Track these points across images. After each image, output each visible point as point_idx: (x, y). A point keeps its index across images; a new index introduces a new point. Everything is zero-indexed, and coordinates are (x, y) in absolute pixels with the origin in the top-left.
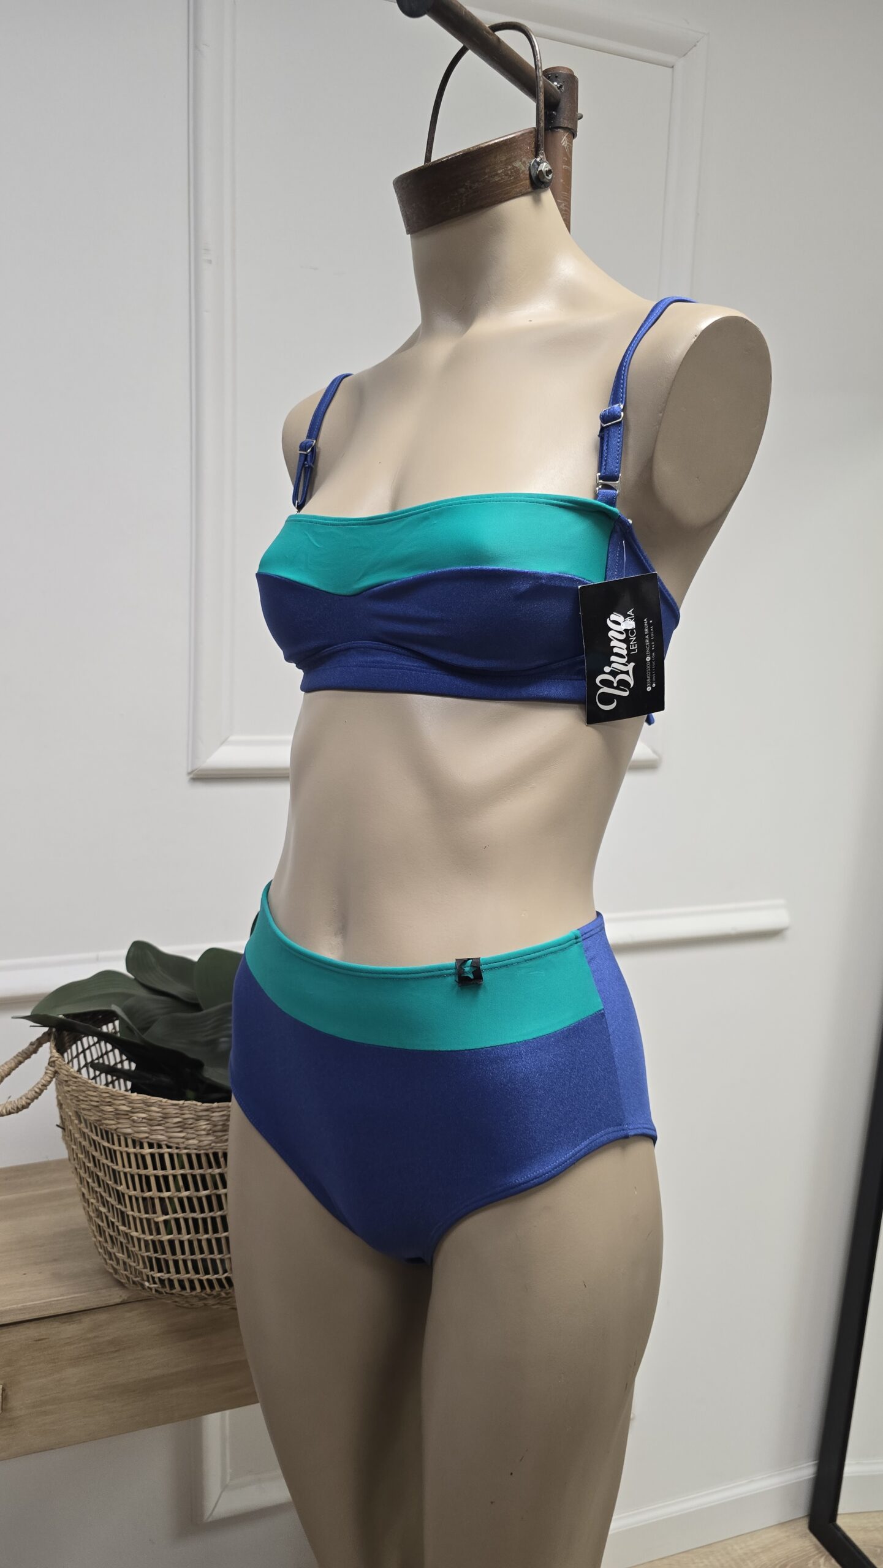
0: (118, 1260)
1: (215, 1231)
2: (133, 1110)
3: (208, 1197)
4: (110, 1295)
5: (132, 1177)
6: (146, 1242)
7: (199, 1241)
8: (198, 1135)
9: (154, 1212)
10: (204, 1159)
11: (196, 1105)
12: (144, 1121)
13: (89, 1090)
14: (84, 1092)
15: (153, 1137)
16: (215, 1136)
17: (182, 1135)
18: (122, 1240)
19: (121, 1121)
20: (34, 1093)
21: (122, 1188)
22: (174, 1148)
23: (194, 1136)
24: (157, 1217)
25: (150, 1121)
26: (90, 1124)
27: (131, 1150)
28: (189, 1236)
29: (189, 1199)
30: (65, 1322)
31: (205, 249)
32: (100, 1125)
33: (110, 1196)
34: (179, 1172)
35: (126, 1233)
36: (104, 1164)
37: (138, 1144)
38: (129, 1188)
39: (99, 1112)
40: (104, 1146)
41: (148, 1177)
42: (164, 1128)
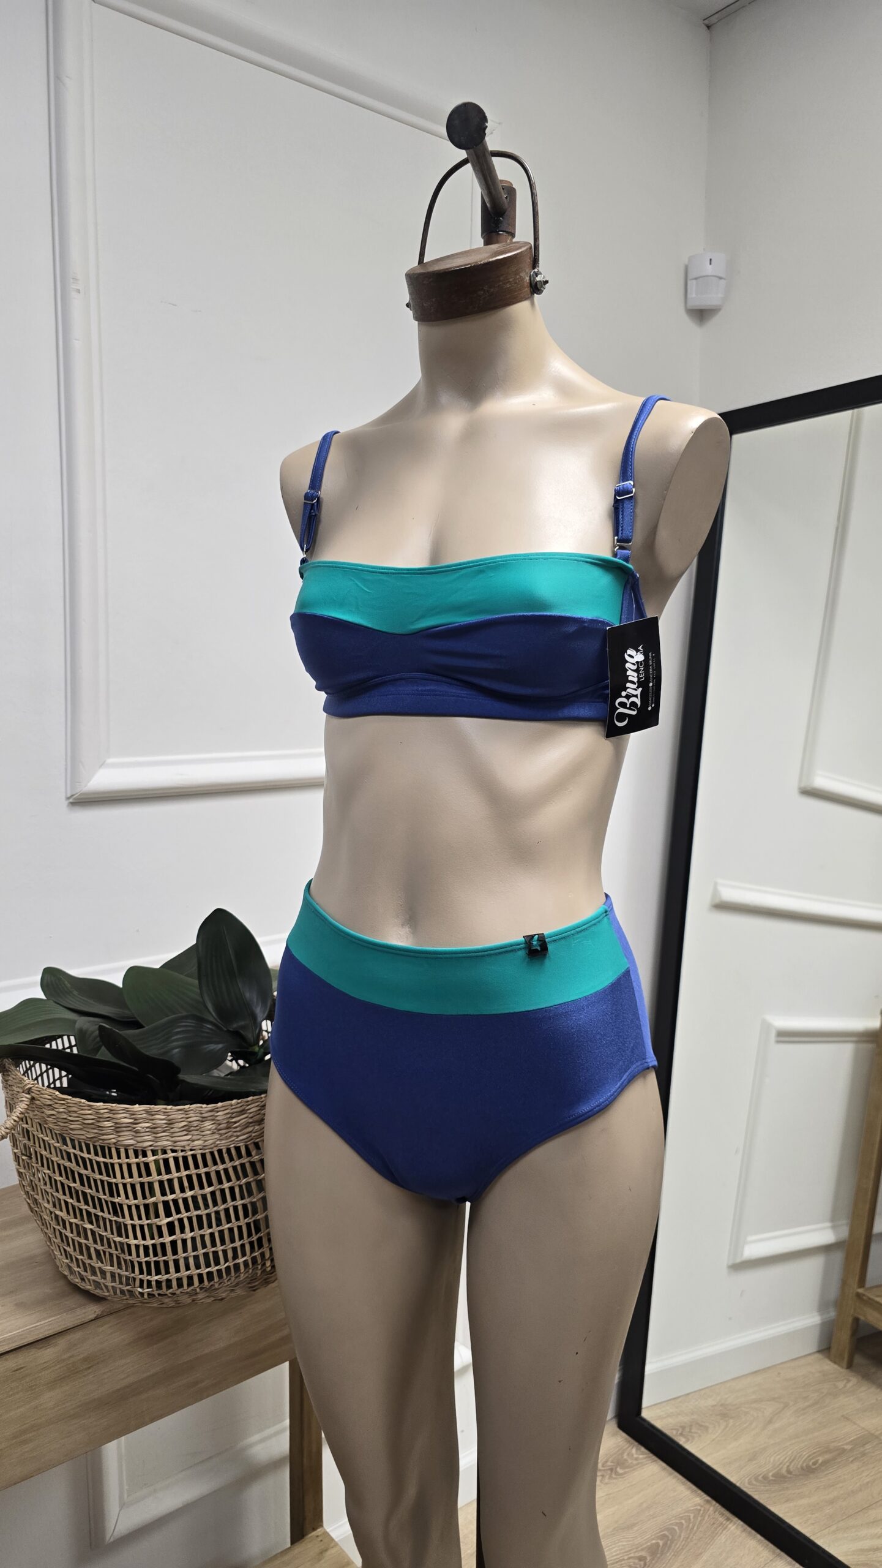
2: (137, 1122)
3: (212, 1193)
4: (85, 1313)
5: (133, 1186)
6: (146, 1248)
7: (202, 1237)
8: (203, 1136)
9: (157, 1216)
10: (209, 1158)
11: (201, 1107)
12: (148, 1130)
14: (75, 1112)
15: (157, 1144)
16: (220, 1134)
17: (187, 1138)
19: (120, 1134)
20: (13, 1122)
21: (121, 1199)
22: (180, 1151)
23: (199, 1137)
24: (160, 1221)
25: (154, 1130)
27: (133, 1160)
28: (192, 1233)
29: (194, 1198)
30: (41, 1348)
31: (73, 279)
32: (94, 1142)
33: (102, 1210)
34: (184, 1173)
35: (121, 1244)
36: (95, 1181)
37: (140, 1153)
38: (127, 1197)
39: (94, 1129)
40: (98, 1163)
41: (151, 1184)
42: (168, 1134)
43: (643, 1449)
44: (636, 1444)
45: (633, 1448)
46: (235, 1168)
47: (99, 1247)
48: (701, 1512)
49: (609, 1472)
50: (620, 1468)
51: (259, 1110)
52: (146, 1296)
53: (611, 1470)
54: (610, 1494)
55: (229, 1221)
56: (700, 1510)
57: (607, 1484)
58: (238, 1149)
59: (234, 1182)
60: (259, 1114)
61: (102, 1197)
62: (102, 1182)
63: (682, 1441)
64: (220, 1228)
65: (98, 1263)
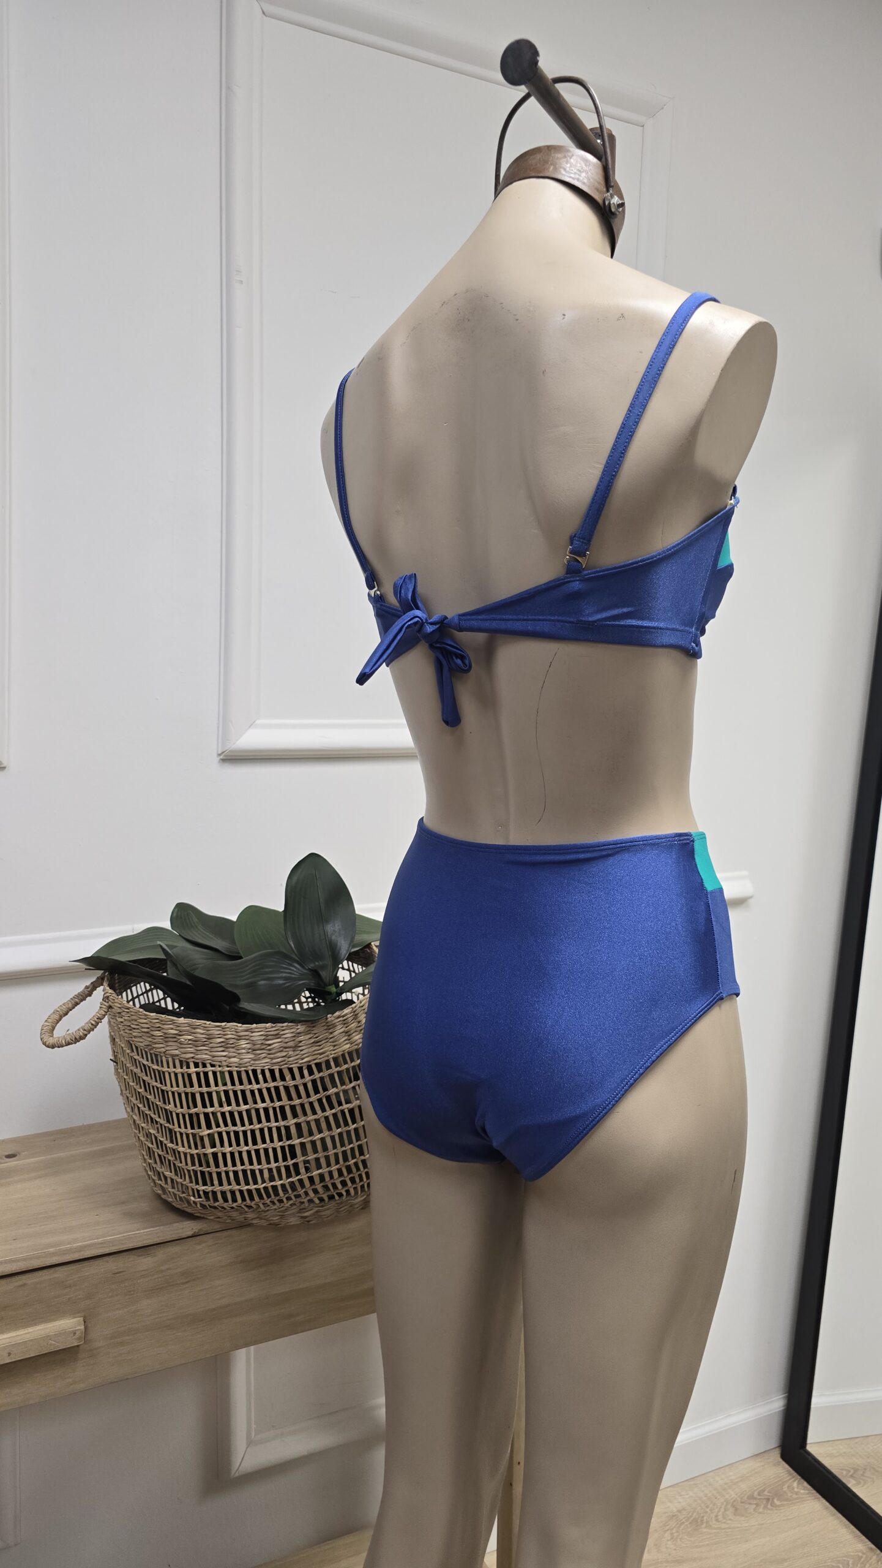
0: (166, 1178)
1: (255, 1143)
2: (180, 1033)
3: (248, 1111)
5: (180, 1095)
6: (192, 1156)
7: (240, 1153)
8: (239, 1054)
9: (200, 1127)
10: (244, 1076)
11: (237, 1026)
12: (190, 1042)
13: (141, 1018)
14: (136, 1020)
15: (197, 1057)
16: (255, 1054)
17: (224, 1054)
18: (170, 1158)
19: (170, 1044)
20: (90, 1025)
21: (171, 1107)
22: (218, 1066)
23: (235, 1054)
24: (202, 1132)
25: (195, 1042)
26: (141, 1050)
27: (178, 1070)
28: (231, 1148)
29: (231, 1113)
31: (236, 270)
32: (150, 1050)
33: (160, 1117)
34: (221, 1088)
35: (174, 1150)
36: (153, 1087)
37: (184, 1064)
38: (176, 1106)
39: (149, 1037)
40: (154, 1070)
41: (193, 1095)
42: (207, 1048)
43: (805, 1484)
44: (799, 1477)
45: (794, 1481)
46: (268, 1089)
47: (161, 1153)
48: (862, 1560)
49: (765, 1502)
50: (777, 1500)
51: (294, 1036)
52: (198, 1206)
53: (768, 1500)
54: (763, 1524)
55: (264, 1142)
56: (862, 1557)
57: (760, 1513)
58: (272, 1072)
59: (268, 1103)
60: (294, 1040)
61: (158, 1103)
62: (157, 1088)
63: (851, 1484)
64: (256, 1147)
65: (162, 1168)
